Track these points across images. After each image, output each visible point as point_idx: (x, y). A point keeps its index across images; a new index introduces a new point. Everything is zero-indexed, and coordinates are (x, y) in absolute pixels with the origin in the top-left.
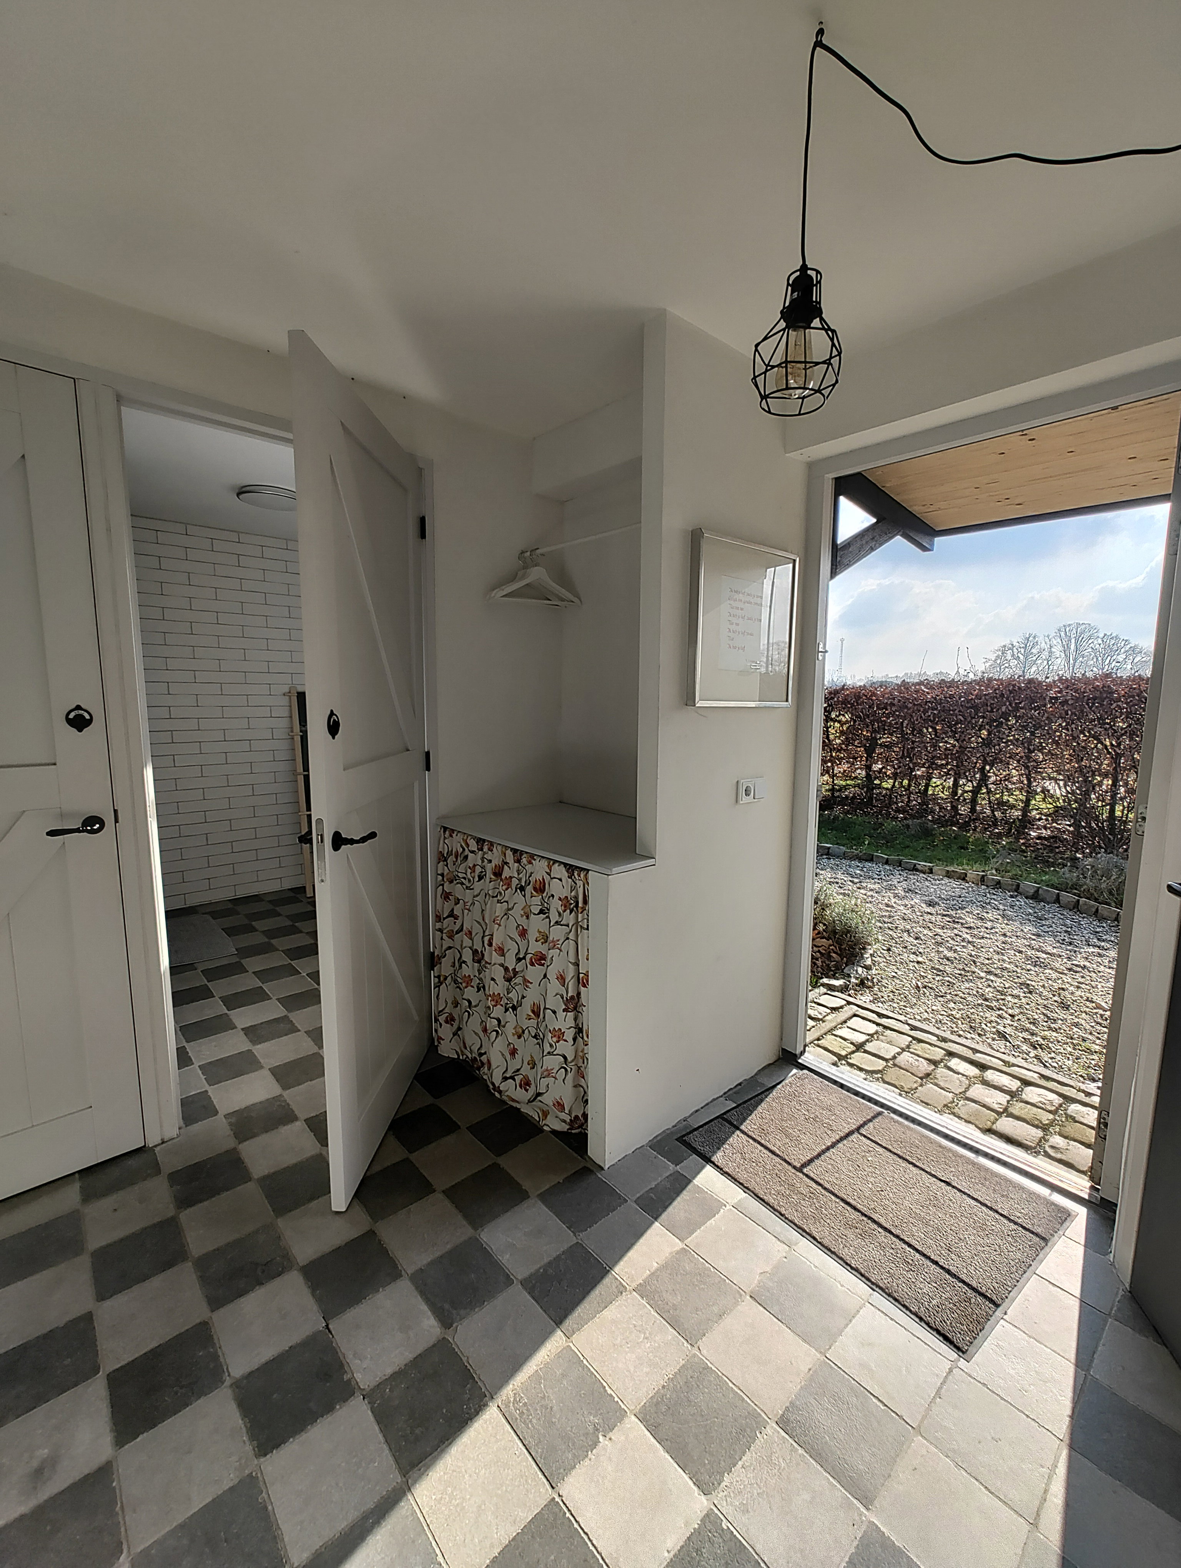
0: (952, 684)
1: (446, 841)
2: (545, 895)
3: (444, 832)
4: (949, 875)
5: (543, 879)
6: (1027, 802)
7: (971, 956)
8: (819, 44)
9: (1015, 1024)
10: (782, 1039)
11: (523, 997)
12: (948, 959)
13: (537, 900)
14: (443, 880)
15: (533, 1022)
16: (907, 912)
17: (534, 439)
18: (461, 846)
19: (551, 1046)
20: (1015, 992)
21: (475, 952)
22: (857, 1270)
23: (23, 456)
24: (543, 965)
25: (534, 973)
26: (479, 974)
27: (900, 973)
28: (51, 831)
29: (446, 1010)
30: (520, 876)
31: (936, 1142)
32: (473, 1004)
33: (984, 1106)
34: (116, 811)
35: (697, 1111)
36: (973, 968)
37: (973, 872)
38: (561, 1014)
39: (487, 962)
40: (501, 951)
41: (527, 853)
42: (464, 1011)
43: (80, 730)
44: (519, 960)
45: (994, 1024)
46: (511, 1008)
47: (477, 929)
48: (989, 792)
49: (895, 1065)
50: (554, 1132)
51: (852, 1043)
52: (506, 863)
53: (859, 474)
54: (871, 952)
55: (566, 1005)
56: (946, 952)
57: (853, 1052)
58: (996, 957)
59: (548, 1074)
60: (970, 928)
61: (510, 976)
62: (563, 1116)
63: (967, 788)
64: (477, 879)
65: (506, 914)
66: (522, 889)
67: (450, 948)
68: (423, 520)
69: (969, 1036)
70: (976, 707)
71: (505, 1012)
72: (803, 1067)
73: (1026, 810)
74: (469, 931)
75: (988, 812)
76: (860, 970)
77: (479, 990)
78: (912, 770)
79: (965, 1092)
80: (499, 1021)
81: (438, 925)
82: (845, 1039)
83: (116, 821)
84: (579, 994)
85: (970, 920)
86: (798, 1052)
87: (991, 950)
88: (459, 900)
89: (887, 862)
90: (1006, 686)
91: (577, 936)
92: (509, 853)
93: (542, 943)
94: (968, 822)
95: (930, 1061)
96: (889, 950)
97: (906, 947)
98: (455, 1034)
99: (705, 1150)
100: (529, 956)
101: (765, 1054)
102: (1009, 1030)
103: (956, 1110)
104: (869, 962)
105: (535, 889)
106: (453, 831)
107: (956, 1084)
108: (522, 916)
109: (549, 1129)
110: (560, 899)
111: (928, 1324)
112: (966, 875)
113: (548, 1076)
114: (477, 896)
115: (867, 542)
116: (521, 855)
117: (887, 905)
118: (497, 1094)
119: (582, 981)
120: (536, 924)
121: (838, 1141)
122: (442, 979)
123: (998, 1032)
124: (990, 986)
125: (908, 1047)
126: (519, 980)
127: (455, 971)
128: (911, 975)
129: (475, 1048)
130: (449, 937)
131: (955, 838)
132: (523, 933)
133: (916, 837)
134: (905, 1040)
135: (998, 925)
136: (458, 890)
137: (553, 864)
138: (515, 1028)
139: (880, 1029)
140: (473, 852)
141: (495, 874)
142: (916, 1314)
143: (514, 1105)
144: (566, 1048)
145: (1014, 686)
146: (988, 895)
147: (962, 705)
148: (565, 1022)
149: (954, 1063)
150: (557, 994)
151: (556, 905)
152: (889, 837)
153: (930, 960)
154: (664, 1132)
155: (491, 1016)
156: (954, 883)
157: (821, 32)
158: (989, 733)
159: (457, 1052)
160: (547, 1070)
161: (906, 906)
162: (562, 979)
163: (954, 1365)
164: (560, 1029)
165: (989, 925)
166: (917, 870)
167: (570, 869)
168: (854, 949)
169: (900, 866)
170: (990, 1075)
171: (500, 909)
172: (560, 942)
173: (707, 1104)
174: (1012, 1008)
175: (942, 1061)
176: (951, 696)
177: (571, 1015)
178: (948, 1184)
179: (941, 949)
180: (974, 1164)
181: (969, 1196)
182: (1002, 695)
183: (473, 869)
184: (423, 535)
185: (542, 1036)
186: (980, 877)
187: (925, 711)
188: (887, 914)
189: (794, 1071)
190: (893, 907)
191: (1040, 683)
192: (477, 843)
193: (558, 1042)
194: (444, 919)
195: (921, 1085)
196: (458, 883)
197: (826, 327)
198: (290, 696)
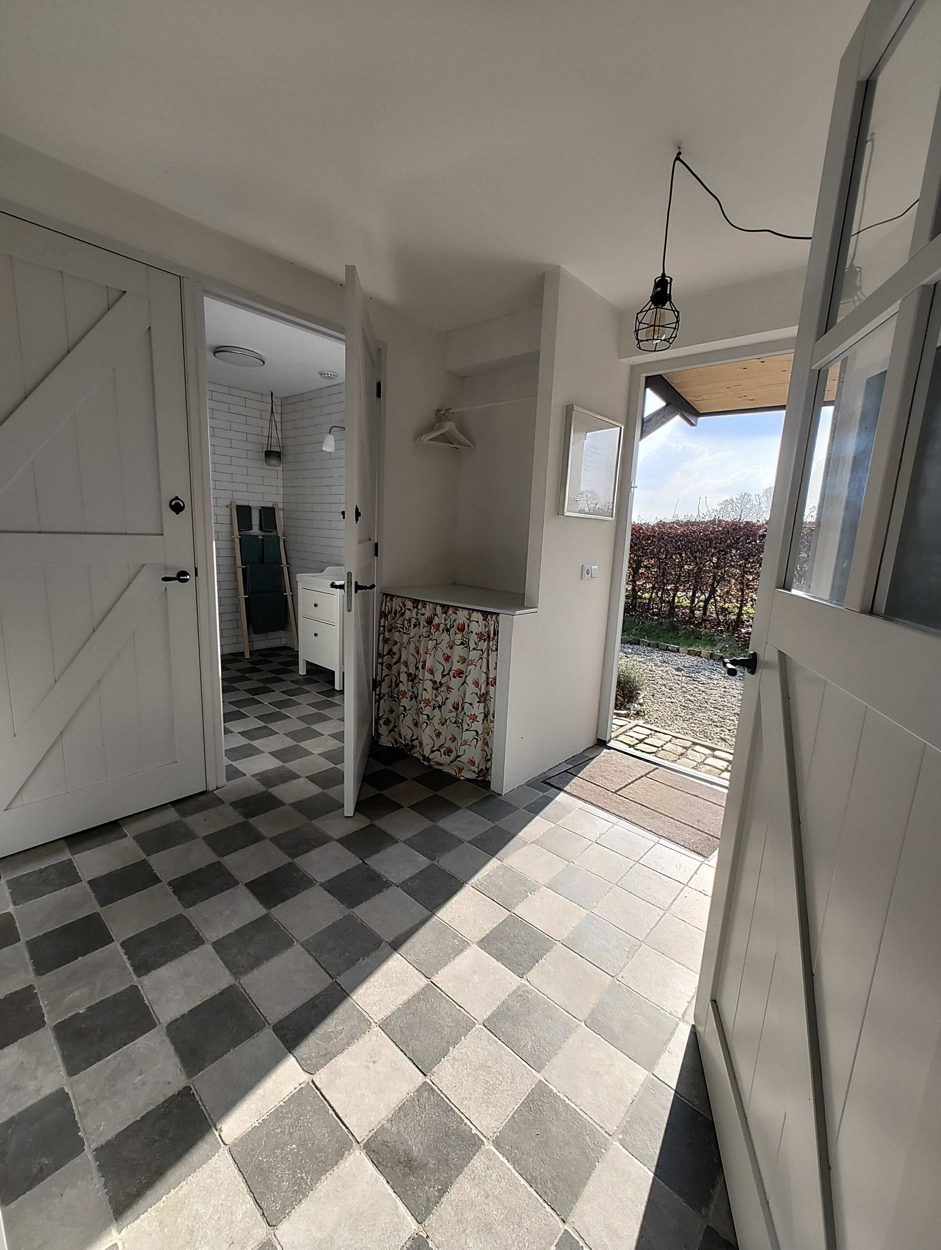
0: (693, 524)
1: (387, 604)
2: (464, 633)
3: (386, 598)
4: (689, 653)
5: (464, 623)
6: (741, 608)
7: (704, 699)
8: (678, 159)
9: (731, 734)
10: (597, 733)
11: (447, 699)
12: (690, 701)
13: (459, 636)
14: (384, 630)
15: (454, 714)
16: (664, 674)
17: (448, 332)
18: (400, 606)
19: (468, 725)
20: (731, 718)
21: (409, 675)
22: (651, 831)
23: (150, 327)
24: (462, 677)
25: (455, 683)
26: (412, 689)
27: (660, 708)
28: (164, 578)
29: (384, 717)
30: (446, 622)
31: (689, 780)
32: (407, 708)
33: (714, 767)
34: (196, 569)
35: (551, 769)
36: (706, 705)
37: (705, 652)
38: (476, 705)
39: (420, 680)
40: (432, 672)
41: (452, 606)
42: (400, 713)
43: (177, 513)
44: (444, 676)
45: (719, 734)
46: (438, 707)
47: (411, 660)
48: (716, 600)
49: (663, 750)
50: (468, 780)
51: (637, 739)
52: (437, 615)
53: (660, 375)
54: (643, 695)
55: (479, 698)
56: (689, 697)
57: (637, 744)
58: (720, 699)
59: (465, 743)
60: (703, 684)
61: (437, 686)
62: (474, 768)
63: (701, 599)
64: (412, 626)
65: (435, 648)
66: (448, 630)
67: (387, 675)
68: (379, 385)
69: (704, 740)
70: (711, 540)
71: (433, 710)
72: (610, 748)
73: (740, 614)
74: (405, 662)
75: (714, 615)
76: (636, 706)
77: (411, 699)
78: (665, 584)
79: (703, 761)
80: (428, 716)
81: (380, 660)
82: (632, 737)
83: (196, 575)
84: (487, 692)
85: (702, 678)
86: (607, 740)
87: (717, 696)
88: (397, 642)
89: (649, 645)
90: (731, 526)
91: (488, 655)
92: (439, 608)
93: (462, 664)
94: (701, 623)
95: (684, 747)
96: (653, 695)
97: (664, 694)
98: (390, 732)
99: (560, 786)
100: (451, 673)
101: (588, 740)
102: (727, 737)
103: (699, 769)
104: (641, 701)
105: (458, 629)
106: (393, 596)
107: (699, 758)
108: (447, 648)
109: (464, 778)
110: (476, 634)
111: (689, 849)
112: (701, 652)
113: (465, 744)
114: (412, 638)
115: (660, 419)
116: (448, 608)
117: (651, 671)
118: (426, 763)
119: (491, 682)
120: (458, 651)
121: (635, 781)
122: (382, 696)
123: (722, 739)
124: (716, 715)
125: (670, 741)
126: (443, 688)
127: (392, 690)
128: (668, 709)
129: (409, 737)
130: (387, 668)
131: (693, 632)
132: (447, 658)
133: (667, 631)
134: (668, 738)
135: (721, 682)
136: (396, 636)
137: (473, 612)
138: (440, 719)
139: (653, 732)
140: (409, 610)
141: (427, 622)
142: (683, 846)
143: (438, 767)
144: (478, 726)
145: (736, 525)
146: (715, 665)
147: (701, 538)
148: (478, 710)
149: (697, 748)
150: (473, 693)
151: (474, 638)
152: (649, 630)
153: (680, 701)
154: (533, 778)
155: (424, 713)
156: (693, 658)
157: (679, 153)
158: (718, 559)
159: (392, 743)
160: (465, 740)
161: (662, 671)
162: (476, 684)
163: (702, 863)
164: (475, 714)
165: (715, 682)
166: (669, 650)
167: (485, 614)
168: (632, 693)
169: (658, 647)
170: (717, 753)
171: (431, 644)
172: (476, 661)
173: (556, 766)
174: (729, 726)
175: (690, 747)
176: (694, 532)
177: (482, 705)
178: (696, 796)
179: (685, 695)
180: (710, 788)
181: (708, 801)
182: (728, 532)
183: (409, 621)
184: (379, 395)
185: (460, 721)
186: (709, 654)
187: (677, 542)
188: (651, 675)
189: (605, 750)
190: (654, 671)
191: (753, 525)
192: (413, 603)
193: (473, 722)
194: (384, 656)
195: (679, 759)
196: (396, 631)
197: (674, 309)
198: (231, 508)
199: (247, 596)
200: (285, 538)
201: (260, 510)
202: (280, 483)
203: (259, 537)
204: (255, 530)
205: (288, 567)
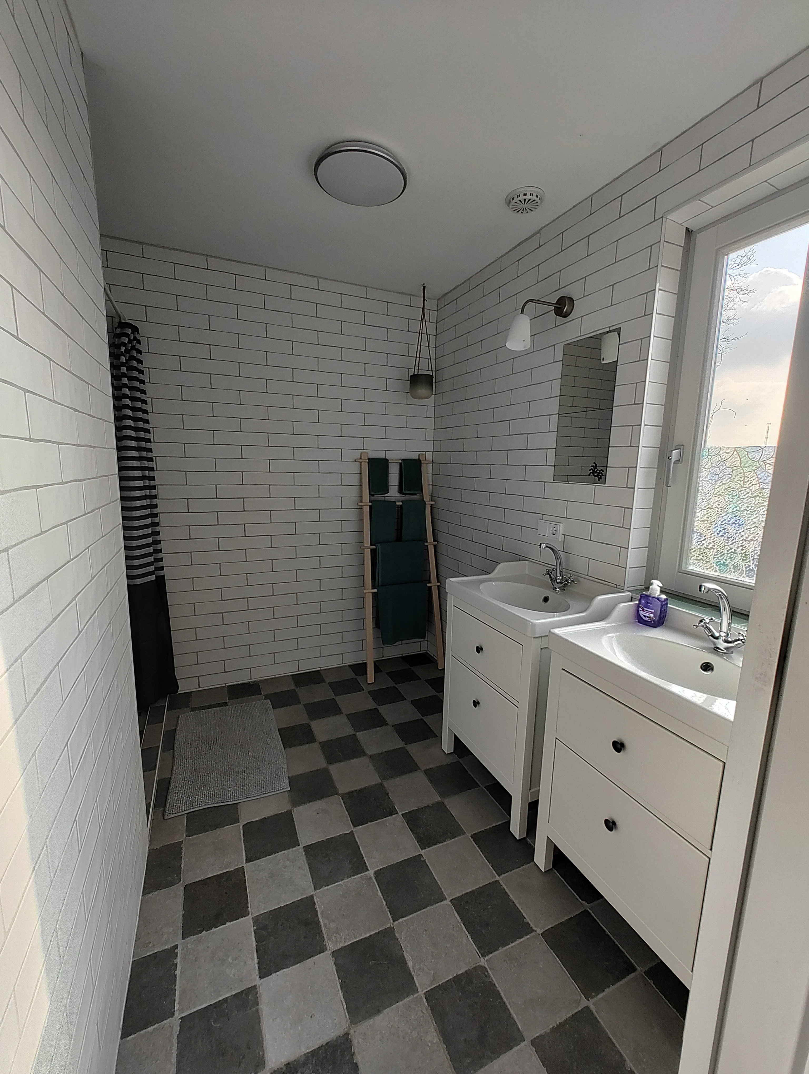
198: (361, 463)
199: (376, 590)
200: (434, 503)
201: (401, 464)
202: (430, 423)
203: (397, 503)
204: (393, 493)
205: (435, 546)
